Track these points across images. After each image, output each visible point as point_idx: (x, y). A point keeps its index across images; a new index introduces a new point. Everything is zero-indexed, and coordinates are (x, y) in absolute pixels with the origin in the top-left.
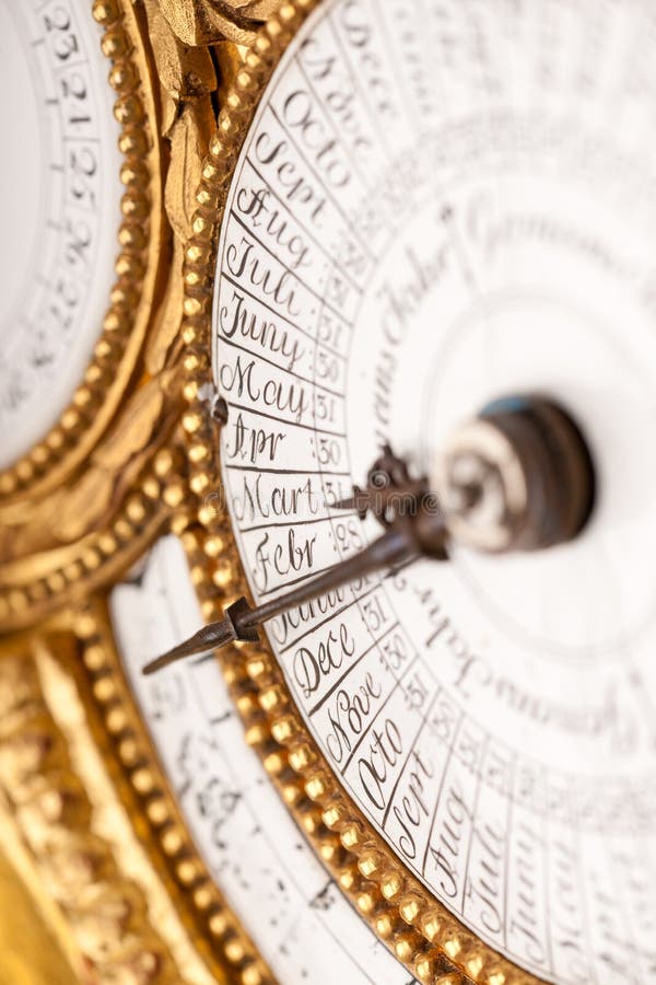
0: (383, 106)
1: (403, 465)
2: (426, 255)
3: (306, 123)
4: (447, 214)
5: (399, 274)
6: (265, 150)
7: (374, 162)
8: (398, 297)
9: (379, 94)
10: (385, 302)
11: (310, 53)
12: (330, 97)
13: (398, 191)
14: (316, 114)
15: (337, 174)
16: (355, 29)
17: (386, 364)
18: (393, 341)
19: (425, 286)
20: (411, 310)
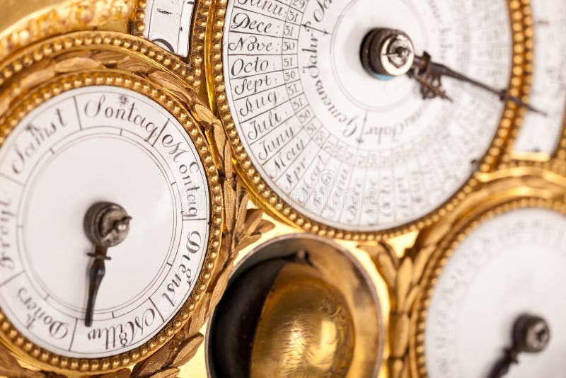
0: (359, 186)
1: (422, 91)
2: (374, 137)
3: (387, 204)
4: (360, 141)
5: (386, 140)
6: (405, 211)
7: (373, 174)
8: (392, 135)
9: (358, 190)
10: (396, 138)
11: (372, 221)
12: (374, 203)
13: (371, 161)
14: (381, 204)
15: (386, 182)
16: (352, 212)
17: (409, 122)
18: (402, 126)
19: (381, 130)
20: (390, 128)
